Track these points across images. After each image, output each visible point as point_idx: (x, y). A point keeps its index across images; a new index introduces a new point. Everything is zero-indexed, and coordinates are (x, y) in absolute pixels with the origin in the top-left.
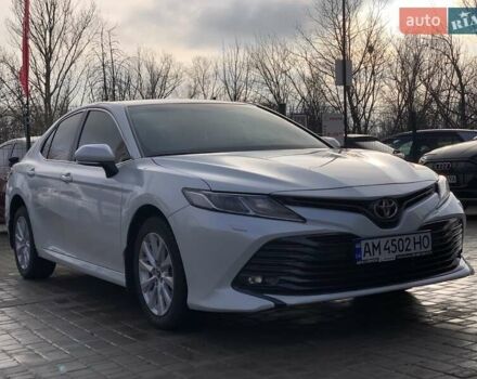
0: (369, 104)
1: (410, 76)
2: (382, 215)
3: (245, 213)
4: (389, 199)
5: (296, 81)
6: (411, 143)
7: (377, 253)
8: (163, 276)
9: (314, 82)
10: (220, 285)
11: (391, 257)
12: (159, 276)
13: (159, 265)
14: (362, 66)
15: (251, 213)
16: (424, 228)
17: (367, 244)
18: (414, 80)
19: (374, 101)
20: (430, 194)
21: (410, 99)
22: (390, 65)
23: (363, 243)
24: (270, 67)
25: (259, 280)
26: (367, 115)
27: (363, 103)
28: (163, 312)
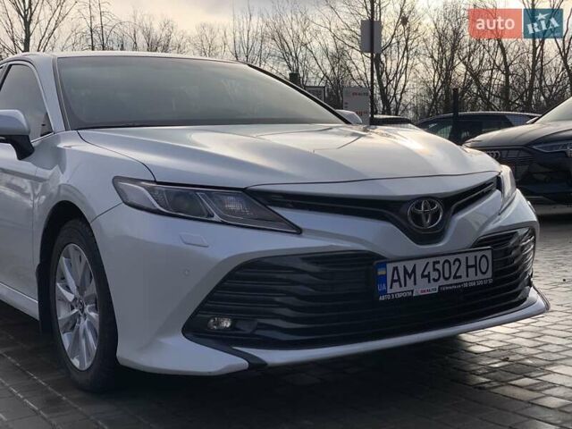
0: (401, 86)
1: (448, 53)
2: (421, 225)
3: (206, 218)
4: (430, 199)
5: (318, 58)
6: (450, 128)
7: (410, 282)
8: (86, 310)
9: (338, 57)
10: (165, 331)
11: (432, 288)
12: (82, 310)
13: (81, 294)
14: (394, 40)
15: (216, 218)
16: (480, 243)
17: (396, 269)
18: (452, 58)
19: (406, 81)
20: (489, 192)
21: (447, 80)
22: (425, 40)
23: (390, 267)
24: (288, 39)
25: (227, 324)
26: (398, 97)
27: (394, 83)
28: (87, 365)
